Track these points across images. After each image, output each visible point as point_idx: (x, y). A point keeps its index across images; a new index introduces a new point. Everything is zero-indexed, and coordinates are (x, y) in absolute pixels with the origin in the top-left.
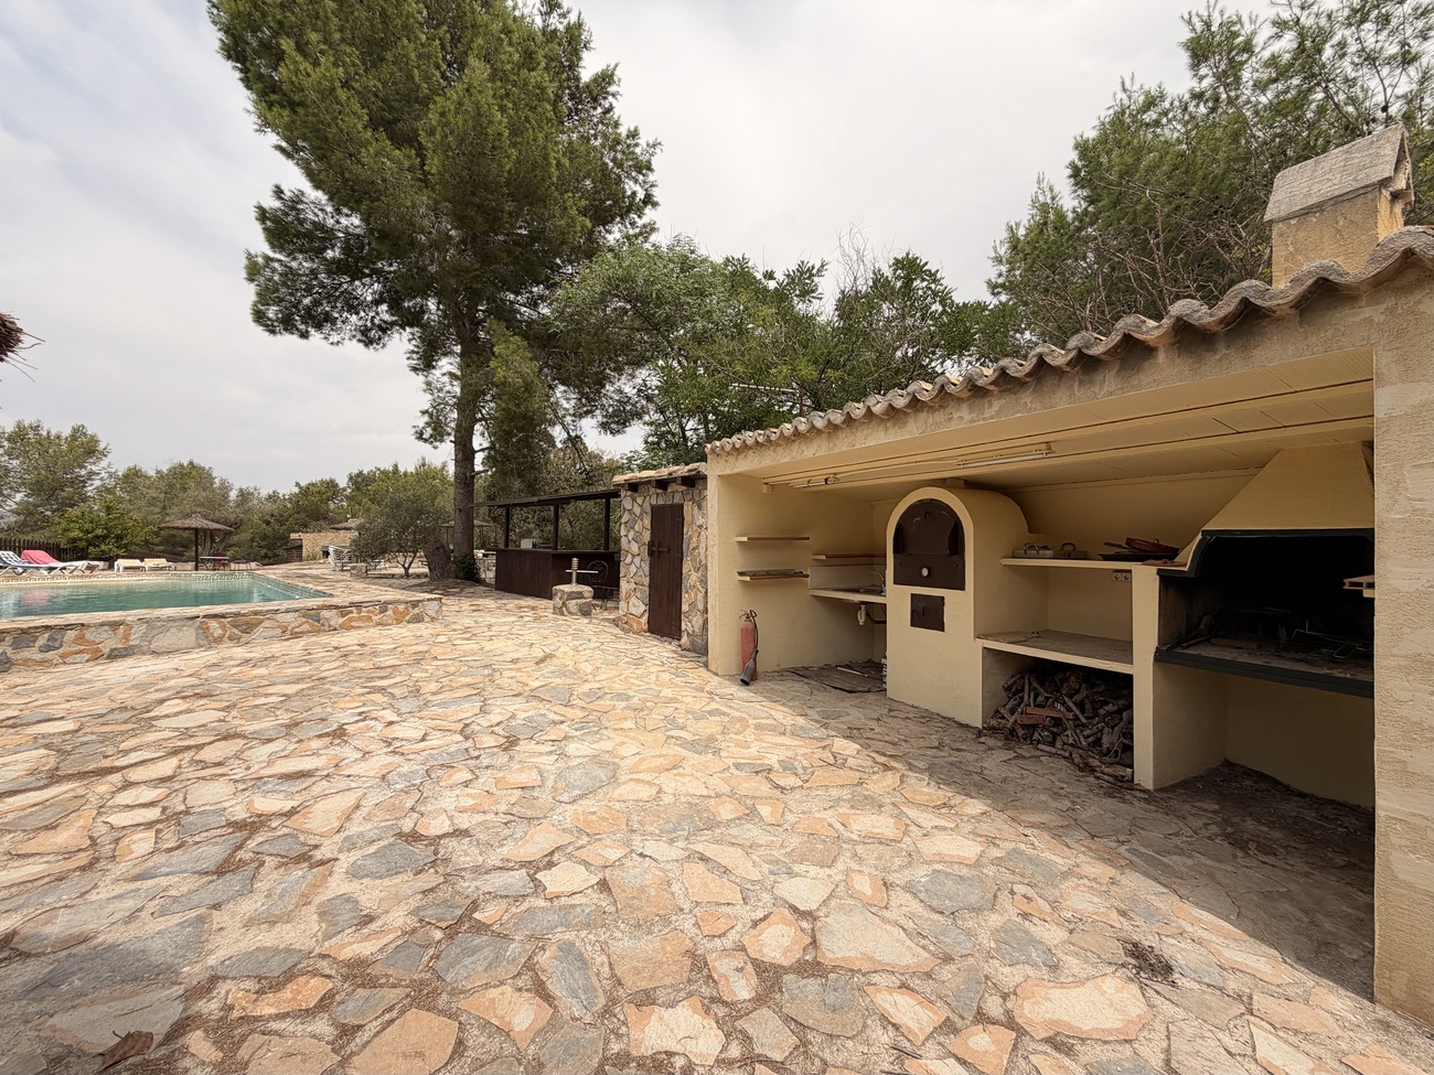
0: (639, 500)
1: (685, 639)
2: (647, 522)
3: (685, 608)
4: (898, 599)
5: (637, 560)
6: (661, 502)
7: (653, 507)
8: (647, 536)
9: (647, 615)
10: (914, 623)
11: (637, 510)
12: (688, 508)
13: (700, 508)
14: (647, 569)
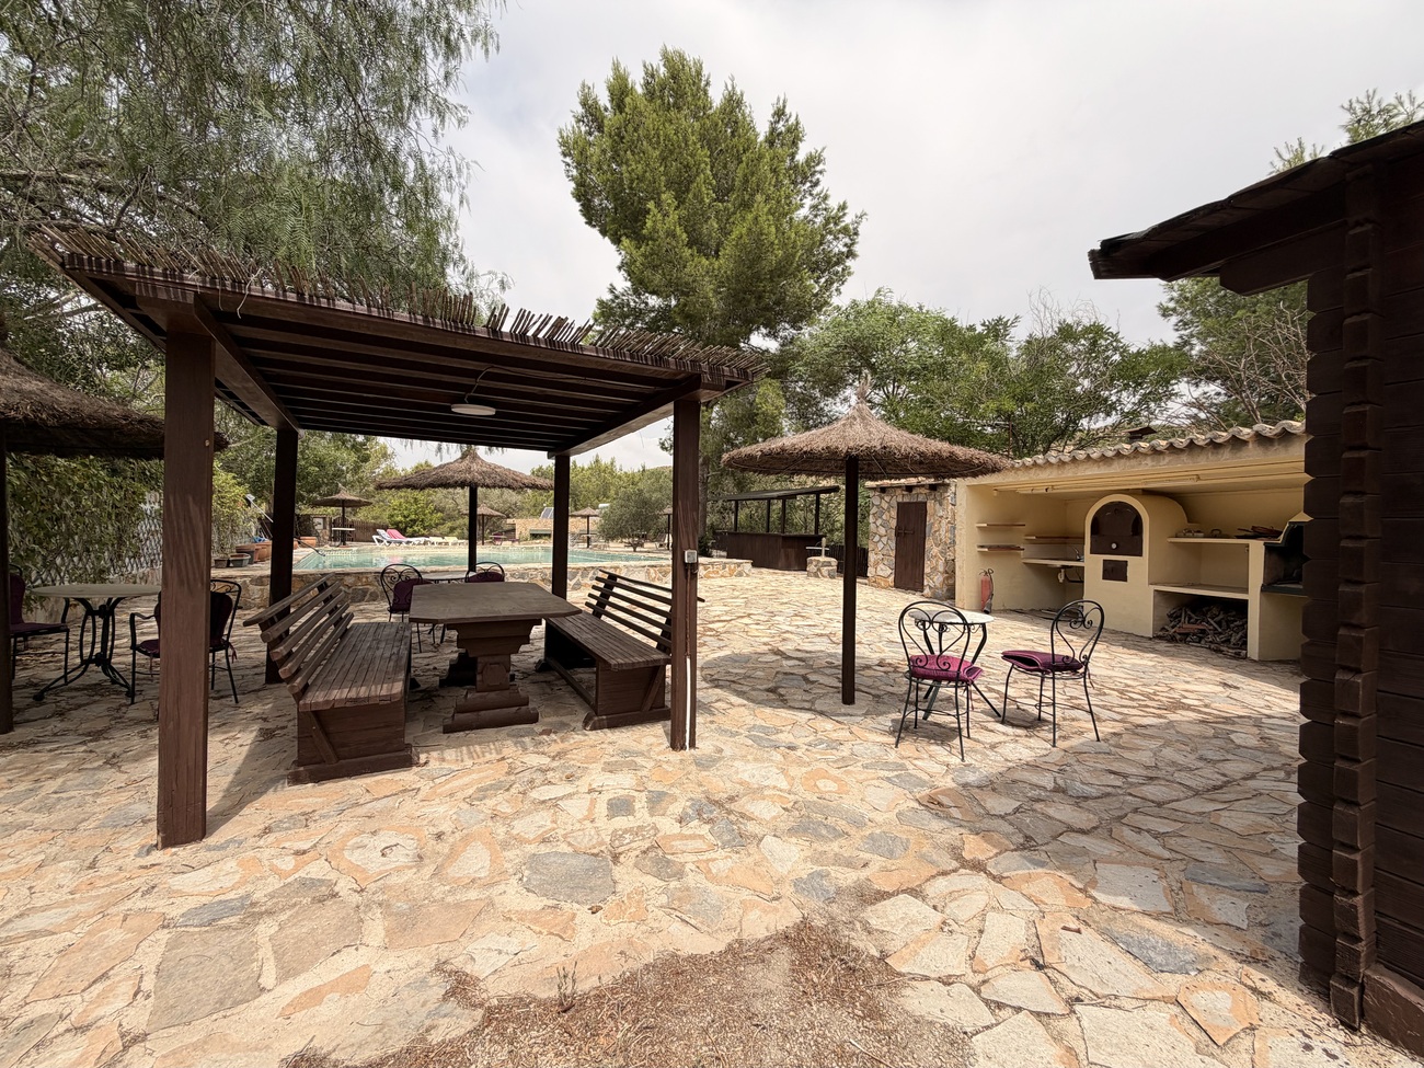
0: (887, 499)
1: (927, 591)
2: (894, 513)
3: (927, 570)
4: (1093, 564)
5: (884, 540)
6: (906, 500)
7: (898, 503)
8: (894, 523)
9: (893, 576)
10: (1104, 578)
11: (885, 505)
12: (930, 505)
13: (941, 505)
14: (893, 545)
